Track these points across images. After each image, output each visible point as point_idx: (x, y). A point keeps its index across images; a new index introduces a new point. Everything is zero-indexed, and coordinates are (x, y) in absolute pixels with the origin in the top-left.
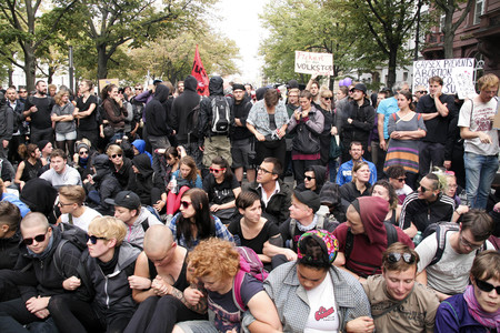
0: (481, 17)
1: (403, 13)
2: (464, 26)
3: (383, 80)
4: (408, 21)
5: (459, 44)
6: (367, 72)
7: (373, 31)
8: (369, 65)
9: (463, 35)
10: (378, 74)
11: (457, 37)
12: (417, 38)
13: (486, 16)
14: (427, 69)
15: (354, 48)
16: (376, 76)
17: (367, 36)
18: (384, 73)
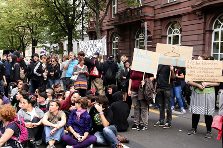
0: (115, 15)
1: (74, 11)
2: (107, 18)
3: (65, 48)
4: (77, 15)
5: (105, 28)
6: (55, 43)
7: (58, 20)
8: (57, 40)
9: (107, 23)
10: (62, 44)
11: (104, 24)
12: (83, 25)
13: (117, 14)
14: (86, 45)
15: (48, 28)
16: (61, 45)
17: (55, 22)
18: (66, 43)
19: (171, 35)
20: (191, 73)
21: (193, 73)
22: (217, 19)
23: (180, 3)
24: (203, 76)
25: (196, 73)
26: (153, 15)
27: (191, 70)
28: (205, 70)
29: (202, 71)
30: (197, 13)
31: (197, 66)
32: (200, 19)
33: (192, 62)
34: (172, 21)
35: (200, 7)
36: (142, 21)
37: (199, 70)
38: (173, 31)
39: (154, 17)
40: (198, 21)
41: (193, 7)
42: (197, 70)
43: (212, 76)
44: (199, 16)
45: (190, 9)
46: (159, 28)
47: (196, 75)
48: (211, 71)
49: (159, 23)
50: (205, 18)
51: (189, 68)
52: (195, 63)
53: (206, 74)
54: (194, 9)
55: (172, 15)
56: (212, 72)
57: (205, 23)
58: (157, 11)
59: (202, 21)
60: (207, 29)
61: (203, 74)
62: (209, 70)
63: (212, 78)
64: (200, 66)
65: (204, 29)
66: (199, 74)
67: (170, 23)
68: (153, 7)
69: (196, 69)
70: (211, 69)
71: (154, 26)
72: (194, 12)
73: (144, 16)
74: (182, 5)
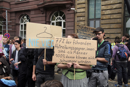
19: (23, 24)
20: (60, 54)
21: (63, 54)
22: (53, 14)
23: (29, 2)
24: (74, 57)
25: (66, 54)
26: (9, 9)
27: (60, 49)
28: (77, 51)
29: (73, 51)
30: (41, 9)
31: (68, 45)
32: (43, 14)
33: (62, 40)
34: (24, 13)
35: (43, 6)
36: (1, 12)
37: (69, 50)
38: (24, 21)
39: (10, 10)
40: (41, 15)
41: (38, 5)
42: (67, 51)
43: (84, 58)
44: (42, 11)
45: (36, 7)
46: (14, 18)
47: (65, 56)
48: (83, 51)
49: (14, 15)
50: (46, 13)
51: (58, 47)
52: (65, 41)
53: (78, 55)
54: (39, 7)
55: (24, 9)
56: (84, 53)
57: (46, 16)
58: (12, 6)
59: (44, 15)
60: (47, 20)
61: (75, 55)
62: (81, 51)
63: (84, 60)
64: (71, 45)
65: (46, 20)
66: (69, 55)
67: (22, 15)
68: (9, 3)
69: (66, 48)
70: (83, 49)
71: (10, 17)
72: (38, 9)
73: (2, 8)
74: (30, 4)
